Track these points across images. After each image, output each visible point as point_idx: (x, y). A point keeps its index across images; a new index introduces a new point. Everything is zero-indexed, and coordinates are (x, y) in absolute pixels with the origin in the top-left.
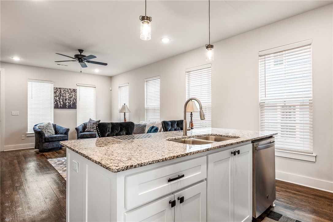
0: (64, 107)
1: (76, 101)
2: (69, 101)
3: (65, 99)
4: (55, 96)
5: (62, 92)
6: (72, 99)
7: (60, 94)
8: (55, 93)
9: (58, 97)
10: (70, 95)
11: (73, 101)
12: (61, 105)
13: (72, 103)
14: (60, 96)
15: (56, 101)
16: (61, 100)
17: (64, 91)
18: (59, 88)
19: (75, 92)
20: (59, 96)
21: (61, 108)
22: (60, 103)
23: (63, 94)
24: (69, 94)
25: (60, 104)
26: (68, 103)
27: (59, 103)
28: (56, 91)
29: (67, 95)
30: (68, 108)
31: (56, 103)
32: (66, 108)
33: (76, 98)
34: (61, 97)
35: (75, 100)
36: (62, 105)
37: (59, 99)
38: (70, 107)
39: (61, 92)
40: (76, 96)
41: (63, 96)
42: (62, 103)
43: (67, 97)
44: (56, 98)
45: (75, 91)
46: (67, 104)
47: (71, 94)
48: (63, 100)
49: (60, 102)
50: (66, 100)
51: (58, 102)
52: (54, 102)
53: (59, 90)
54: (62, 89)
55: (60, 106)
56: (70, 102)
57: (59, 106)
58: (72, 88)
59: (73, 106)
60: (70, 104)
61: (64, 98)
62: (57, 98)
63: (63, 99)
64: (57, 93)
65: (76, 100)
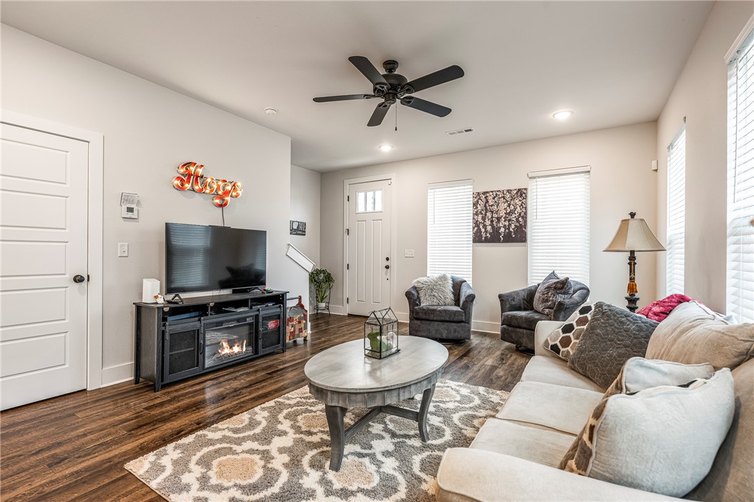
0: (494, 238)
1: (525, 222)
2: (507, 223)
3: (497, 218)
4: (474, 214)
5: (490, 201)
6: (514, 215)
7: (485, 206)
8: (475, 205)
9: (482, 214)
10: (509, 206)
11: (518, 221)
12: (488, 235)
13: (513, 226)
14: (486, 212)
15: (476, 224)
16: (488, 223)
17: (494, 198)
18: (484, 193)
19: (521, 196)
20: (483, 212)
21: (487, 241)
22: (486, 229)
23: (492, 205)
24: (506, 204)
25: (486, 231)
26: (505, 226)
27: (483, 230)
28: (478, 201)
29: (503, 206)
30: (504, 242)
31: (476, 228)
32: (498, 241)
33: (526, 213)
34: (489, 214)
35: (523, 217)
36: (490, 234)
37: (484, 219)
38: (508, 239)
39: (487, 202)
40: (526, 208)
41: (492, 212)
42: (489, 228)
43: (502, 213)
44: (476, 217)
45: (522, 193)
46: (502, 230)
47: (512, 202)
48: (492, 221)
49: (485, 226)
50: (499, 219)
51: (481, 227)
52: (474, 228)
53: (484, 197)
54: (491, 193)
55: (486, 237)
56: (510, 225)
57: (484, 235)
58: (514, 186)
59: (518, 235)
60: (509, 229)
61: (495, 215)
62: (480, 218)
63: (492, 217)
64: (479, 206)
65: (525, 218)
